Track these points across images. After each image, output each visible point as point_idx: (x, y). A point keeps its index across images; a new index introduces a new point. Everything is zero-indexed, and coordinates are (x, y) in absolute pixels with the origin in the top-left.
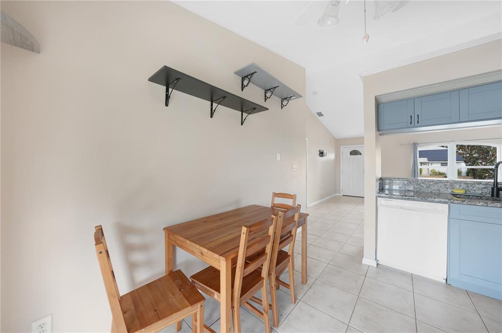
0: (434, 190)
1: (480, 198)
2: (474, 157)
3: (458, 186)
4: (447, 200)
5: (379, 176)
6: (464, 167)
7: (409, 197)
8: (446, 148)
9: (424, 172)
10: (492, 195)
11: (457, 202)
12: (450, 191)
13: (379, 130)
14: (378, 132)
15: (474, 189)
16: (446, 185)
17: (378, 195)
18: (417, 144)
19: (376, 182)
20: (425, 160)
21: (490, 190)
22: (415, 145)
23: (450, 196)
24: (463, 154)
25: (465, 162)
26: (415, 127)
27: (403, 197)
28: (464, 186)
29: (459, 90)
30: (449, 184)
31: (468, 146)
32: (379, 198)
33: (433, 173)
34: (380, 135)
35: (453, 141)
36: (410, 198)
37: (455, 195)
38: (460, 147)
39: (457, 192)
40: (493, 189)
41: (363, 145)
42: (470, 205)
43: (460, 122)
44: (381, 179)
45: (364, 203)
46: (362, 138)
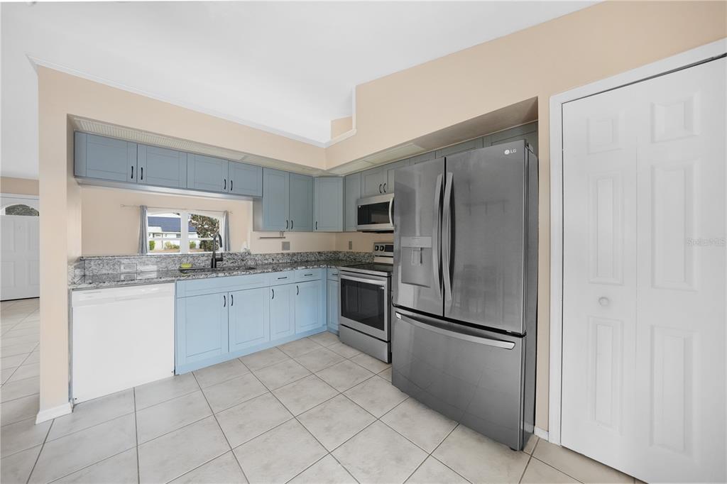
0: (162, 268)
1: (203, 270)
2: (205, 229)
3: (185, 260)
4: (174, 278)
5: (79, 254)
6: (196, 239)
7: (128, 281)
8: (178, 216)
9: (158, 245)
10: (212, 267)
11: (182, 278)
12: (178, 267)
13: (76, 176)
14: (73, 180)
15: (199, 262)
16: (174, 261)
17: (72, 287)
18: (146, 207)
19: (69, 265)
20: (158, 229)
21: (210, 261)
22: (143, 209)
23: (178, 273)
24: (196, 224)
25: (198, 233)
26: (137, 183)
27: (119, 283)
28: (191, 259)
29: (187, 153)
30: (177, 258)
31: (201, 216)
32: (74, 293)
33: (168, 247)
34: (79, 184)
35: (185, 209)
36: (130, 282)
37: (182, 271)
38: (194, 217)
39: (185, 267)
40: (212, 259)
41: (35, 197)
42: (195, 279)
43: (187, 189)
44: (81, 260)
45: (39, 308)
46: (36, 182)
